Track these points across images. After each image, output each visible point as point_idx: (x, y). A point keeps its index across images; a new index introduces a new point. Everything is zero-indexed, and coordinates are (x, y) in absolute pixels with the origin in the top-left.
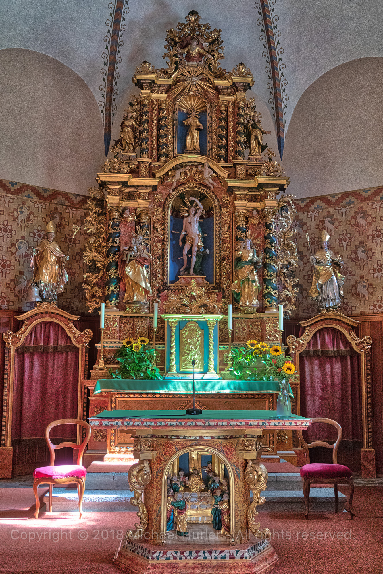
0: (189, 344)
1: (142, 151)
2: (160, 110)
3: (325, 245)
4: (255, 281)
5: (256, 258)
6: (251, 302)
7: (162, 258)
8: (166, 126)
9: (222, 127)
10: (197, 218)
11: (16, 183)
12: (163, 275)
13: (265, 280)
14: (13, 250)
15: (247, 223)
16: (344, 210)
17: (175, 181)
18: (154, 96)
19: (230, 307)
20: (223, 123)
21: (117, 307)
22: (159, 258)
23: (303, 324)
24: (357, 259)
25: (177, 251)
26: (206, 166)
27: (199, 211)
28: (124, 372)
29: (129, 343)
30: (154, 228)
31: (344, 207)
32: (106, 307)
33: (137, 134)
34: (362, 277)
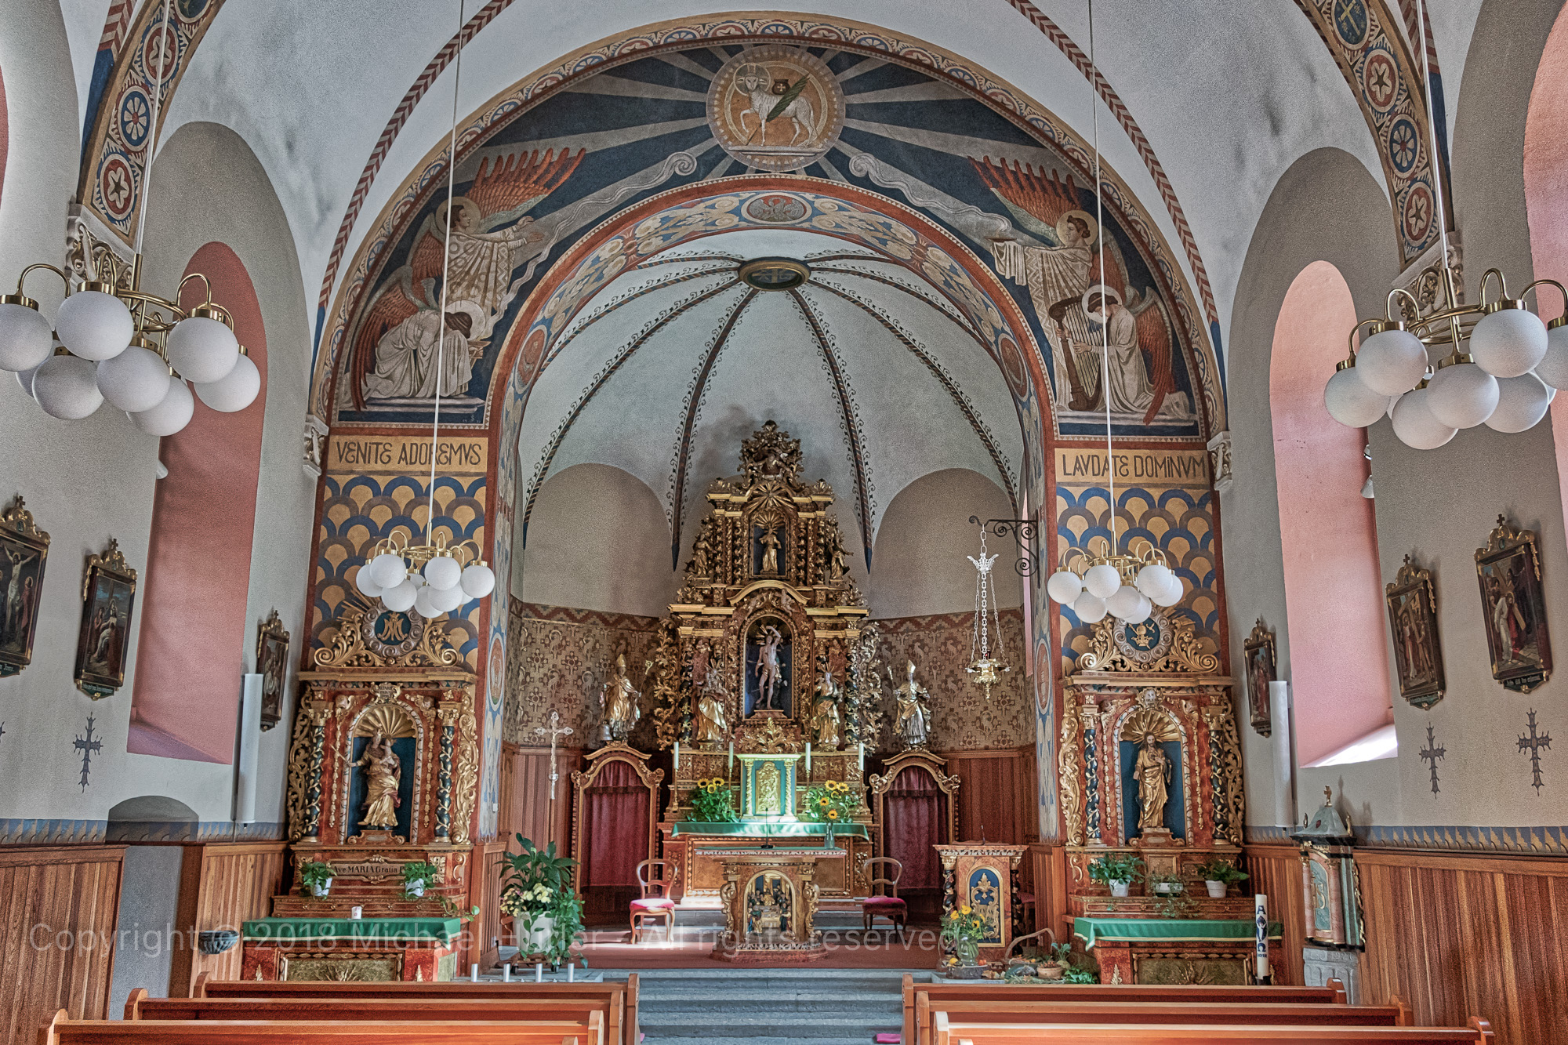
0: (766, 785)
1: (716, 575)
2: (735, 528)
3: (910, 676)
4: (833, 718)
5: (836, 692)
6: (830, 739)
7: (737, 690)
8: (741, 546)
9: (802, 547)
10: (774, 648)
11: (581, 610)
12: (738, 709)
13: (846, 715)
14: (580, 683)
15: (827, 653)
16: (934, 635)
17: (751, 608)
18: (729, 514)
19: (808, 745)
20: (803, 542)
21: (690, 745)
22: (733, 691)
23: (886, 762)
24: (947, 689)
25: (753, 682)
26: (784, 592)
27: (777, 640)
28: (699, 814)
29: (703, 784)
30: (729, 658)
31: (935, 631)
32: (680, 745)
33: (710, 555)
34: (952, 710)
